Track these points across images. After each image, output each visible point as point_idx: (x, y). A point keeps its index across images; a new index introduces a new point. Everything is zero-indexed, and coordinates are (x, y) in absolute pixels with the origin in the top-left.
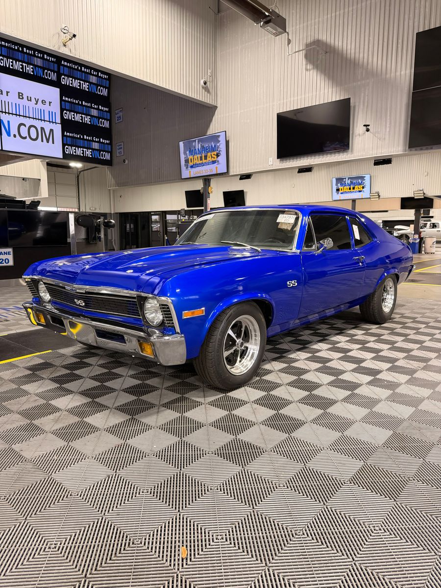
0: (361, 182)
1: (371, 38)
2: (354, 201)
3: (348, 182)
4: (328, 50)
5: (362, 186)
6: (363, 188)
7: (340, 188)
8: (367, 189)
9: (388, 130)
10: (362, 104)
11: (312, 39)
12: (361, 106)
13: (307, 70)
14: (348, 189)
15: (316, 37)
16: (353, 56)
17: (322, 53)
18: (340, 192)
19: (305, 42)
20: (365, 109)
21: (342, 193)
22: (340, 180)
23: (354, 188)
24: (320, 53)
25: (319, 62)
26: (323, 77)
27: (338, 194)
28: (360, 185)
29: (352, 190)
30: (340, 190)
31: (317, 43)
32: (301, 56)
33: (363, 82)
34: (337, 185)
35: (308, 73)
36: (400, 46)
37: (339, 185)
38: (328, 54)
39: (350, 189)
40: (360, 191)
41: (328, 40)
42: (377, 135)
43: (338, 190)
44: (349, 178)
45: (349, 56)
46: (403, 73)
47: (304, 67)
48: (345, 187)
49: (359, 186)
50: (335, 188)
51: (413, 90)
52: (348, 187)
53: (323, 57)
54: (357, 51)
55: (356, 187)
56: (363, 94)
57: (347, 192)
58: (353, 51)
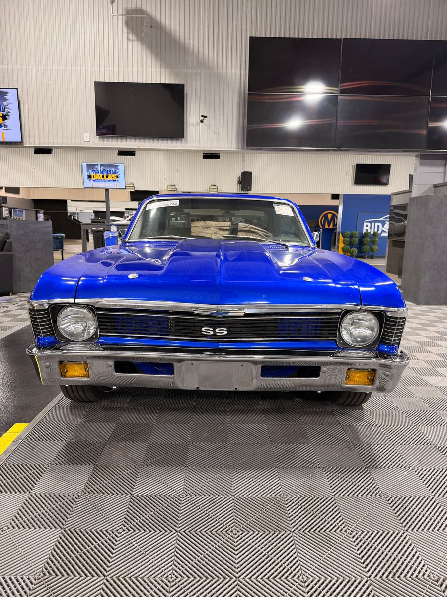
0: (115, 171)
1: (201, 27)
2: (107, 190)
3: (101, 169)
4: (154, 25)
5: (116, 175)
6: (117, 177)
7: (92, 174)
8: (121, 178)
9: (221, 125)
10: (194, 92)
11: (134, 7)
12: (194, 96)
13: (130, 40)
14: (101, 176)
15: (139, 6)
16: (182, 39)
17: (146, 27)
18: (93, 179)
19: (125, 6)
20: (198, 99)
21: (94, 180)
22: (90, 166)
23: (107, 177)
24: (144, 25)
25: (143, 35)
26: (149, 53)
27: (90, 181)
28: (114, 173)
29: (105, 178)
30: (92, 177)
31: (140, 11)
32: (121, 21)
33: (195, 70)
34: (88, 171)
35: (130, 43)
36: (230, 43)
37: (91, 171)
38: (154, 29)
39: (103, 177)
40: (114, 180)
41: (154, 14)
42: (211, 128)
43: (90, 176)
44: (101, 165)
45: (178, 38)
46: (233, 71)
47: (125, 35)
48: (98, 175)
49: (113, 175)
50: (86, 174)
51: (249, 91)
52: (101, 175)
53: (148, 31)
54: (187, 35)
55: (110, 175)
56: (194, 83)
57: (100, 180)
58: (182, 35)
